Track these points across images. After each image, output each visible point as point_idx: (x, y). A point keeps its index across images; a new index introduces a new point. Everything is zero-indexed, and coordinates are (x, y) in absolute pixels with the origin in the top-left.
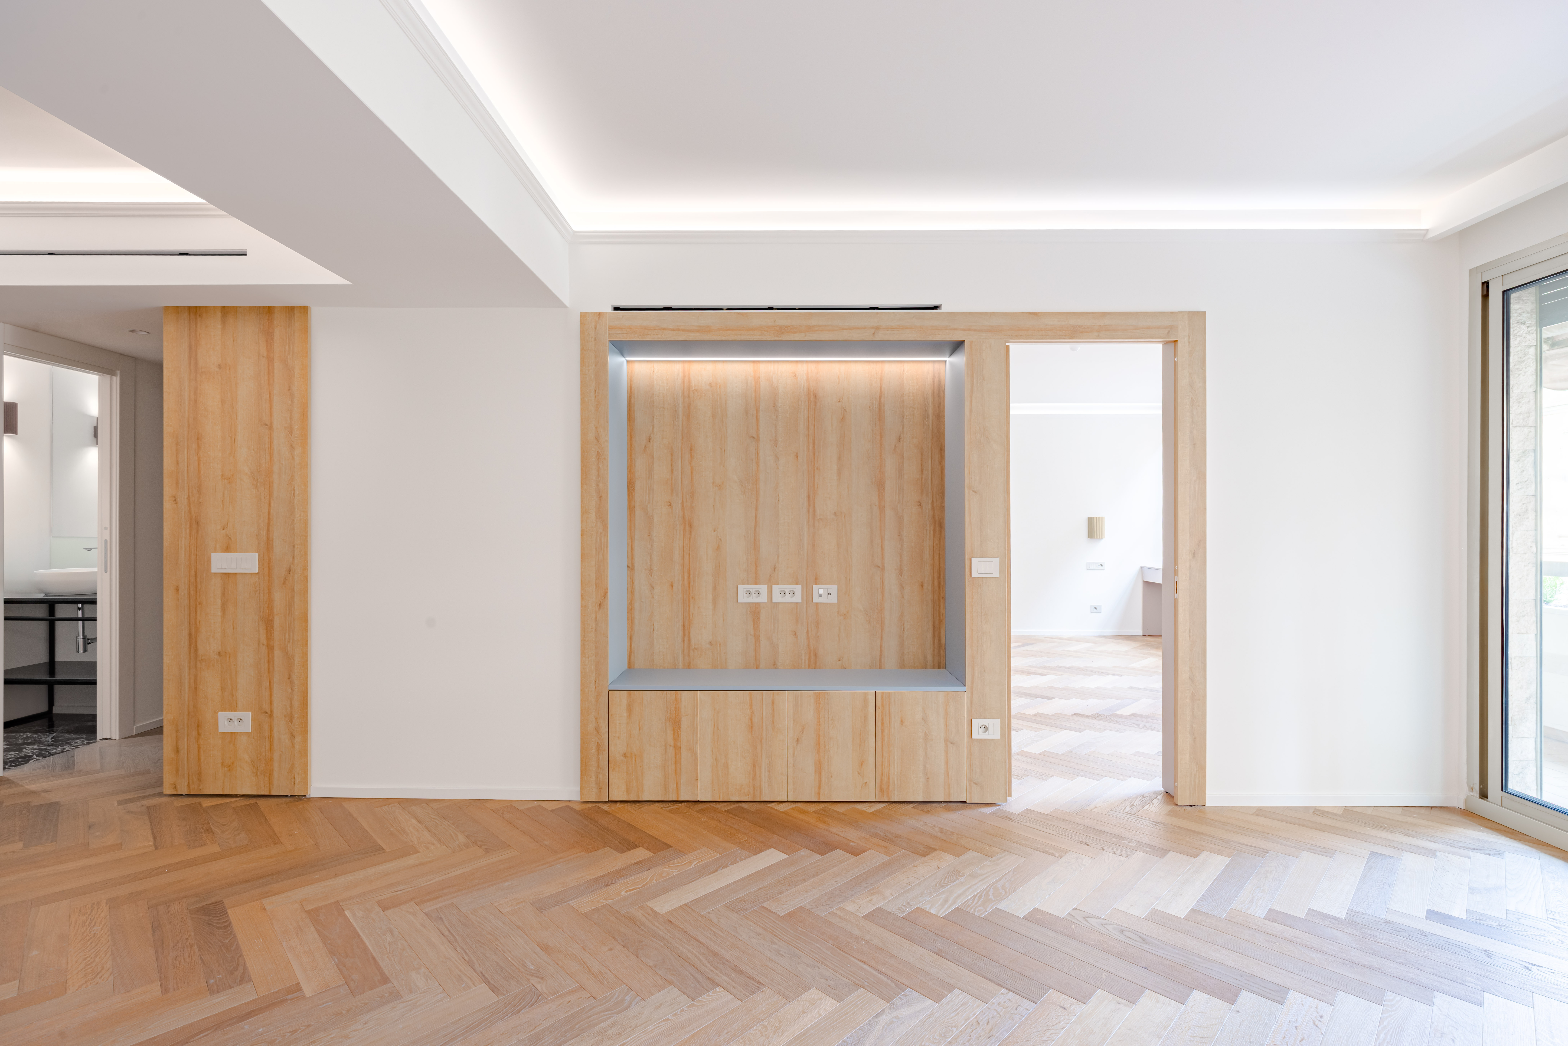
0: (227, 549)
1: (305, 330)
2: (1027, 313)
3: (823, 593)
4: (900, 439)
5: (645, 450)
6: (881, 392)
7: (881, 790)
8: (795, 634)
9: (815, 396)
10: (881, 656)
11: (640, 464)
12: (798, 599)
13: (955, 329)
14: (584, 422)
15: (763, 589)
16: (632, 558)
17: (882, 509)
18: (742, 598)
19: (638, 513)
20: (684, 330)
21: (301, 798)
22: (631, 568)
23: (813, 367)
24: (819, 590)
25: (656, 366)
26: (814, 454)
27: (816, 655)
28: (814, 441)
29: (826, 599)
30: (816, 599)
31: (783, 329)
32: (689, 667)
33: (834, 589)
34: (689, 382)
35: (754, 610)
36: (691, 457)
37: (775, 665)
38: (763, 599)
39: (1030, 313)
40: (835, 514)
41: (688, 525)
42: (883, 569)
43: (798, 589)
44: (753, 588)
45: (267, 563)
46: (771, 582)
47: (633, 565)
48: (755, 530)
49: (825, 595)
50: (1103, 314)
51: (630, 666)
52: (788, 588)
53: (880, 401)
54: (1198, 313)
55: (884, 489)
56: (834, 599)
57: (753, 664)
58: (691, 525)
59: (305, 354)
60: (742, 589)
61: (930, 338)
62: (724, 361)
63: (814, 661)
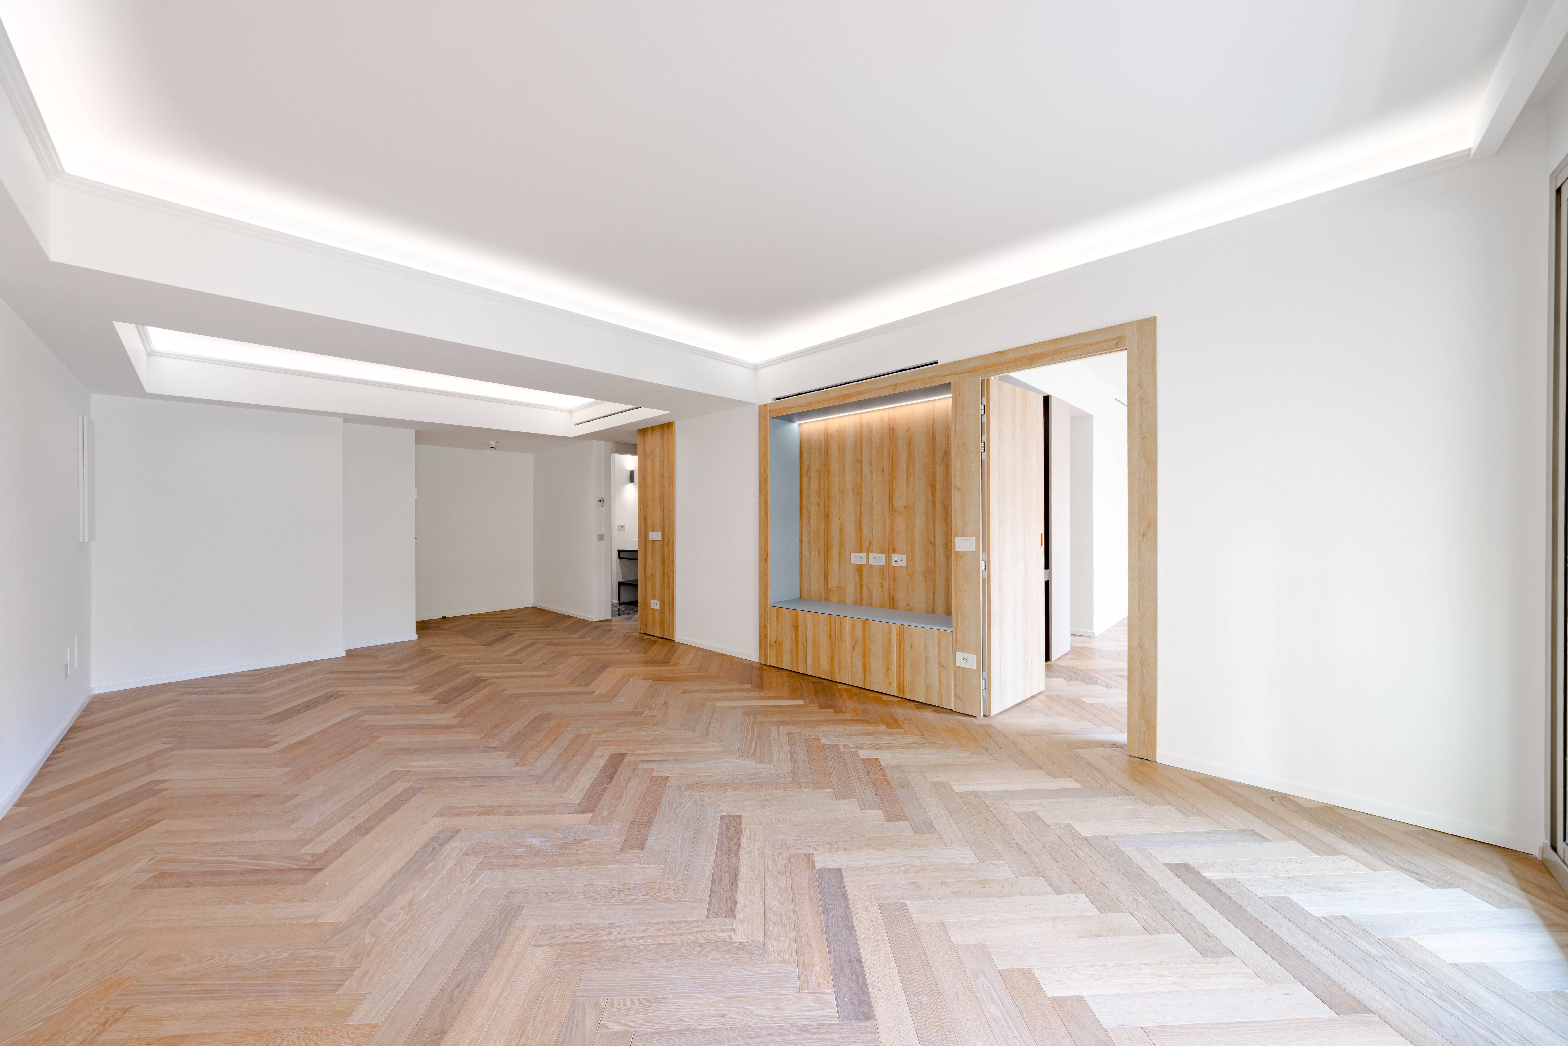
0: (653, 530)
1: (673, 433)
2: (995, 353)
3: (899, 560)
4: (946, 453)
5: (807, 473)
6: (933, 422)
7: (899, 689)
8: (882, 586)
9: (893, 430)
10: (933, 605)
11: (805, 481)
12: (883, 563)
13: (945, 376)
14: (760, 463)
15: (864, 555)
16: (802, 536)
17: (934, 503)
18: (854, 561)
19: (804, 510)
20: (800, 406)
21: (672, 641)
22: (801, 541)
23: (892, 411)
24: (895, 557)
25: (812, 424)
26: (893, 468)
27: (894, 600)
28: (893, 459)
29: (898, 564)
30: (893, 564)
31: (846, 396)
32: (827, 601)
33: (904, 557)
34: (827, 431)
35: (860, 569)
36: (828, 475)
37: (871, 605)
38: (864, 562)
39: (998, 352)
40: (905, 507)
41: (827, 516)
42: (935, 545)
43: (883, 556)
44: (859, 554)
45: (663, 536)
46: (869, 551)
47: (802, 540)
48: (860, 518)
49: (899, 561)
50: (1057, 341)
51: (801, 597)
52: (877, 555)
53: (933, 428)
54: (1147, 320)
55: (935, 489)
56: (904, 564)
57: (859, 602)
58: (828, 516)
59: (673, 443)
60: (853, 555)
61: (928, 385)
62: (844, 416)
63: (892, 604)
